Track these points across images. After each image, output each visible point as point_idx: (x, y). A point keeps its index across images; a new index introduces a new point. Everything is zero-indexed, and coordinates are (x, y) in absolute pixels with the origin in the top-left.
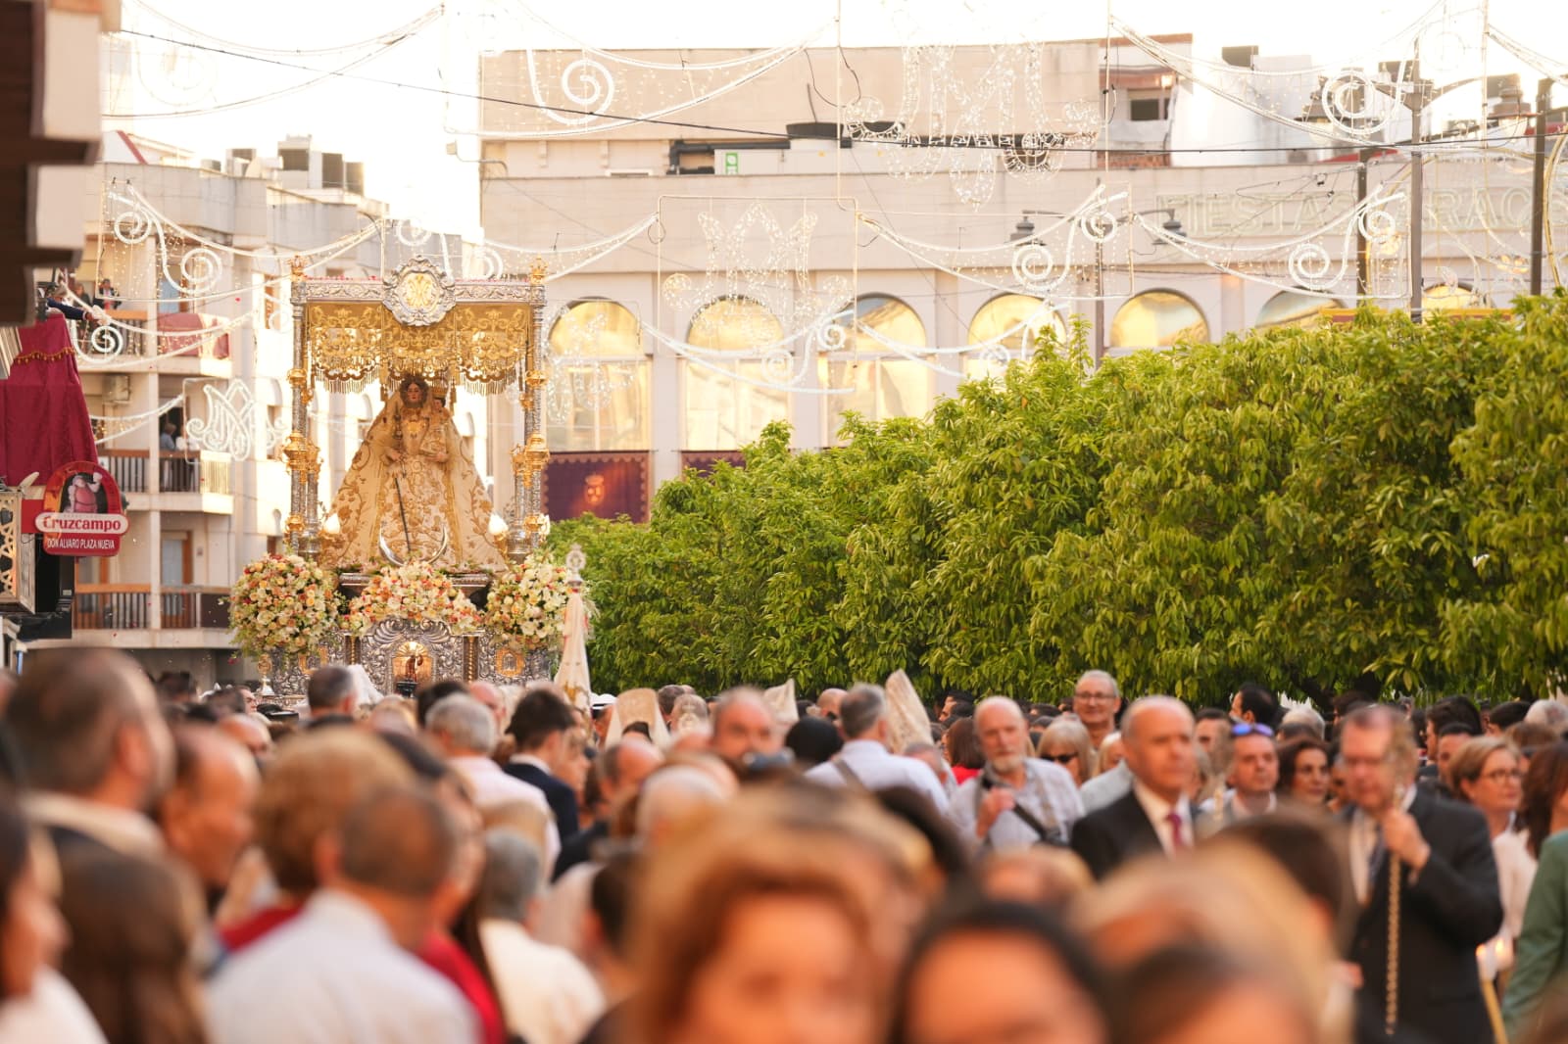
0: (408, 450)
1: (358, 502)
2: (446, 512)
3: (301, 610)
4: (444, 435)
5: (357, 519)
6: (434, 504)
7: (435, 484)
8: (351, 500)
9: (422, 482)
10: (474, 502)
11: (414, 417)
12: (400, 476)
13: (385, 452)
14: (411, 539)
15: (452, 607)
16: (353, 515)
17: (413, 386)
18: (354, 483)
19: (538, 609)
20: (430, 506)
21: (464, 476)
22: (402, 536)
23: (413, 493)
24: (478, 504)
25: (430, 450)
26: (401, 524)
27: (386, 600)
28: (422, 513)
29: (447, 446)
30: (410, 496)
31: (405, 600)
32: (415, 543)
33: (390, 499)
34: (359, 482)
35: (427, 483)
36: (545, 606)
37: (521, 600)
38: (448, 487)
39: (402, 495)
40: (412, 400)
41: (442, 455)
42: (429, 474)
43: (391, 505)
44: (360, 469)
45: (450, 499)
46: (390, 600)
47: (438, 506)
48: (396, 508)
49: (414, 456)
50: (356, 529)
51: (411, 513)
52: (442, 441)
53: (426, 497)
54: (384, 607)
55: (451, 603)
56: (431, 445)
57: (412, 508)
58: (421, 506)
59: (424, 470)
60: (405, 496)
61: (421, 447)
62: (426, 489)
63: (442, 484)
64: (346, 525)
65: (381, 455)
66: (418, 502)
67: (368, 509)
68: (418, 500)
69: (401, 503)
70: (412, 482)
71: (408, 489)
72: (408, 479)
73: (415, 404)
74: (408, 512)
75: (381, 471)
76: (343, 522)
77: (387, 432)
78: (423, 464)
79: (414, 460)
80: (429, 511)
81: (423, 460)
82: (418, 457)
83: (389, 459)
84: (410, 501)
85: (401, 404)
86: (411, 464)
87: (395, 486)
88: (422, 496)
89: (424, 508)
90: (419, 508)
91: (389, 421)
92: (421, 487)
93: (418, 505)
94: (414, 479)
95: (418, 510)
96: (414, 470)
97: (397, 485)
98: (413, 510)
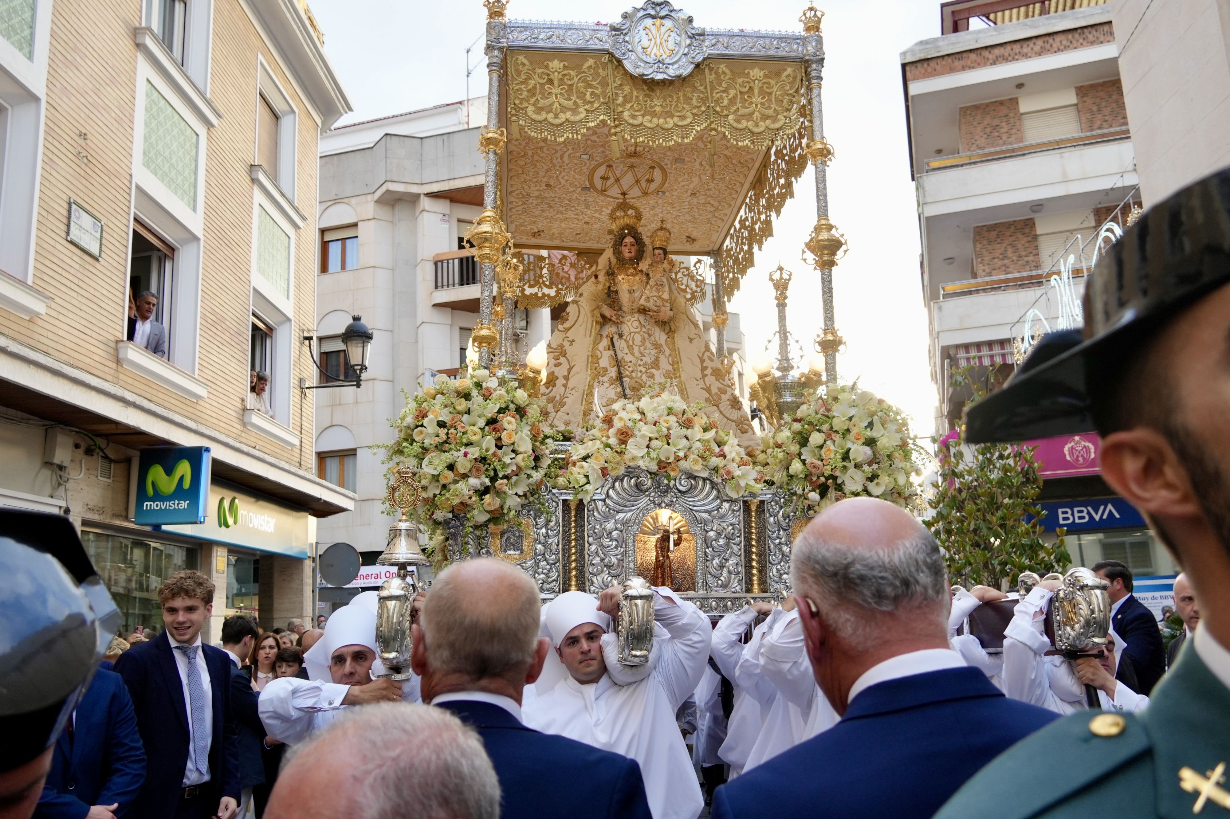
0: (625, 309)
1: (565, 366)
3: (493, 449)
5: (565, 386)
7: (657, 346)
8: (557, 365)
9: (643, 343)
10: (704, 369)
11: (632, 271)
12: (616, 337)
13: (598, 307)
16: (560, 382)
17: (628, 240)
18: (562, 346)
19: (868, 450)
20: (653, 371)
21: (691, 340)
23: (633, 354)
24: (708, 372)
25: (650, 307)
26: (619, 389)
28: (644, 377)
29: (672, 302)
30: (628, 358)
31: (654, 443)
33: (605, 361)
34: (566, 344)
35: (648, 344)
38: (673, 350)
39: (619, 357)
40: (627, 255)
41: (666, 313)
42: (650, 335)
43: (605, 370)
44: (567, 330)
45: (676, 364)
47: (663, 370)
48: (613, 372)
49: (632, 313)
50: (563, 397)
51: (631, 378)
52: (666, 296)
53: (647, 359)
55: (722, 450)
56: (652, 301)
57: (632, 371)
58: (644, 370)
59: (644, 330)
60: (623, 358)
61: (642, 302)
62: (647, 351)
63: (665, 347)
64: (551, 395)
65: (593, 311)
66: (640, 365)
67: (577, 373)
68: (639, 362)
69: (618, 367)
70: (631, 343)
71: (626, 351)
72: (625, 340)
73: (631, 259)
74: (627, 376)
75: (593, 330)
76: (547, 391)
77: (600, 287)
78: (643, 323)
79: (633, 319)
80: (652, 376)
81: (642, 318)
82: (636, 315)
83: (603, 316)
84: (630, 364)
85: (614, 261)
86: (629, 324)
87: (611, 348)
88: (644, 359)
89: (646, 372)
90: (641, 371)
91: (601, 278)
92: (642, 348)
93: (639, 368)
94: (633, 340)
95: (639, 374)
96: (632, 330)
97: (614, 346)
98: (633, 374)
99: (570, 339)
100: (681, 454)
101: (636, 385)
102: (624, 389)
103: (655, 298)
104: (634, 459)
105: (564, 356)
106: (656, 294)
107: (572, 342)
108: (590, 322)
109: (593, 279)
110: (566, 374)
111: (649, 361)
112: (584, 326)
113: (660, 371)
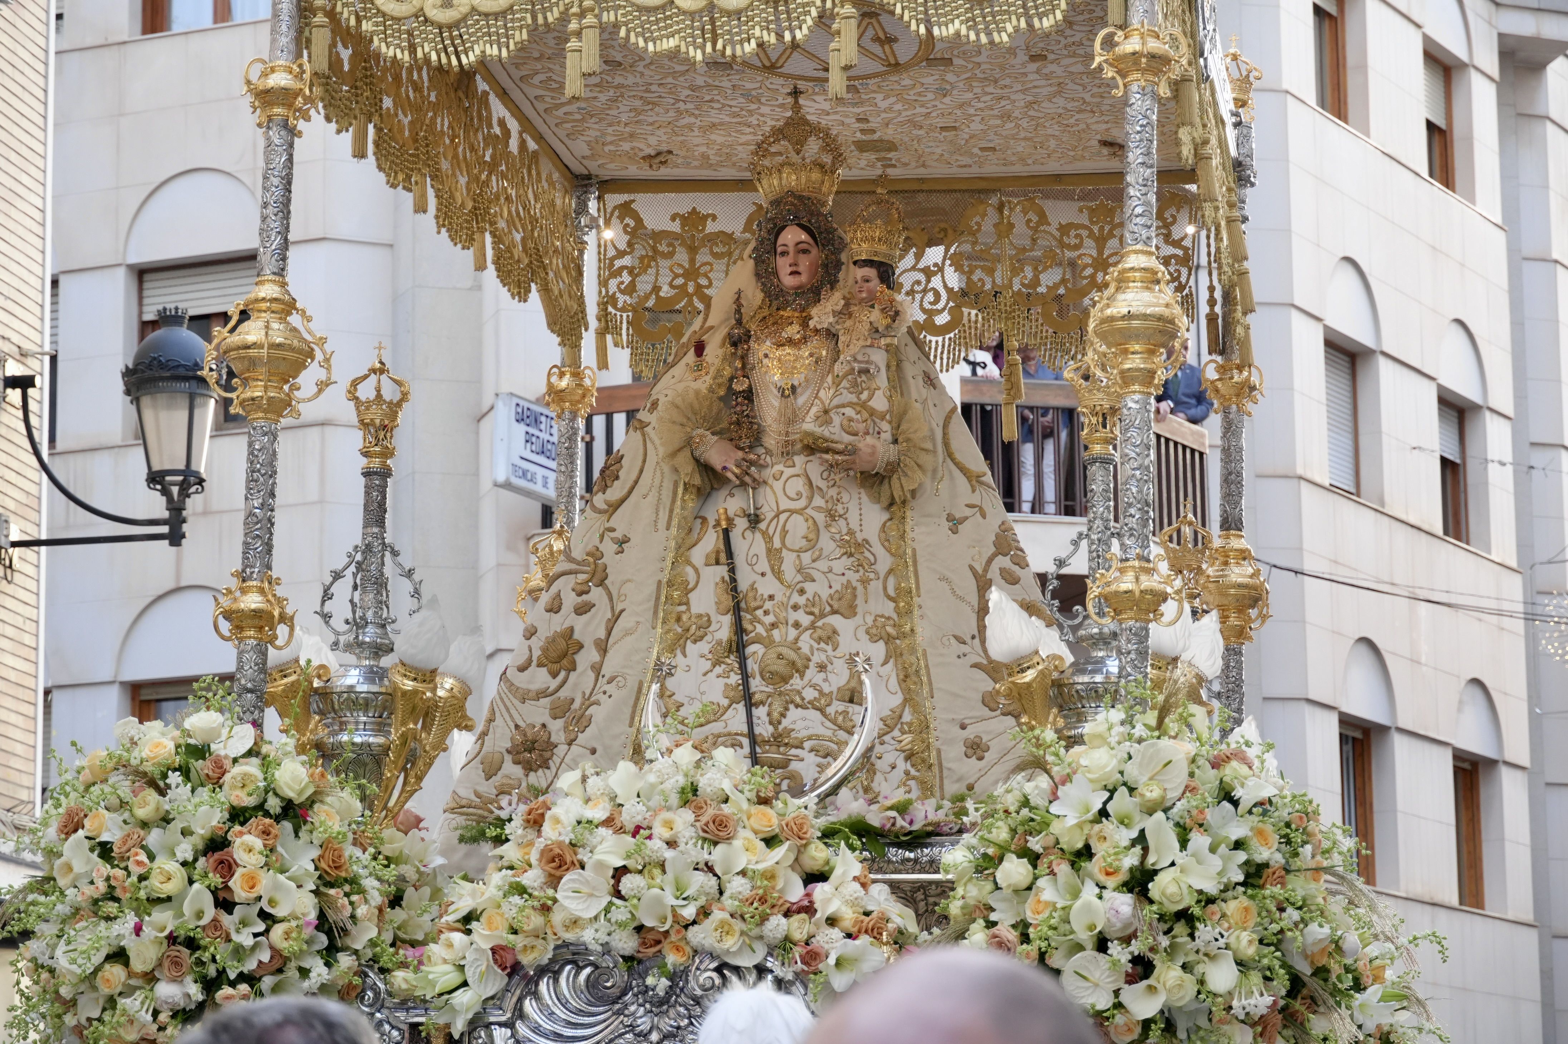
0: (771, 440)
1: (602, 613)
2: (889, 640)
4: (882, 380)
5: (597, 669)
6: (850, 611)
7: (853, 547)
8: (582, 610)
9: (812, 542)
10: (985, 607)
11: (793, 331)
12: (741, 524)
13: (689, 443)
14: (764, 730)
15: (809, 910)
16: (587, 657)
17: (792, 236)
18: (596, 554)
19: (1124, 903)
20: (835, 620)
21: (955, 523)
22: (736, 719)
23: (778, 574)
25: (834, 431)
26: (735, 679)
27: (554, 881)
28: (806, 642)
29: (898, 418)
30: (768, 586)
31: (628, 883)
32: (779, 740)
34: (608, 547)
35: (826, 543)
36: (1154, 889)
37: (1063, 869)
38: (898, 555)
39: (743, 585)
40: (789, 281)
42: (832, 516)
43: (704, 623)
44: (614, 507)
45: (904, 597)
46: (570, 878)
47: (865, 617)
48: (723, 628)
49: (787, 452)
50: (589, 701)
51: (768, 643)
52: (879, 403)
53: (819, 588)
54: (545, 909)
55: (808, 895)
56: (837, 420)
57: (774, 625)
58: (805, 620)
59: (818, 501)
60: (753, 588)
61: (809, 425)
62: (822, 565)
63: (878, 549)
64: (563, 694)
65: (673, 454)
66: (795, 607)
67: (628, 633)
68: (796, 598)
69: (736, 610)
70: (777, 544)
71: (763, 565)
72: (764, 534)
73: (799, 291)
74: (758, 640)
75: (677, 511)
76: (554, 684)
77: (704, 384)
78: (817, 481)
79: (788, 472)
80: (831, 637)
81: (815, 468)
82: (799, 460)
83: (705, 468)
84: (768, 605)
85: (754, 296)
86: (778, 485)
87: (723, 557)
88: (809, 587)
89: (813, 626)
90: (797, 625)
91: (714, 352)
92: (806, 557)
93: (793, 616)
94: (784, 533)
95: (792, 633)
96: (785, 504)
97: (730, 554)
98: (776, 633)
99: (618, 534)
100: (689, 912)
101: (780, 667)
102: (746, 677)
103: (849, 412)
104: (575, 923)
105: (601, 583)
106: (853, 398)
107: (622, 542)
108: (668, 485)
109: (691, 357)
110: (602, 634)
111: (825, 593)
112: (652, 499)
113: (858, 619)
